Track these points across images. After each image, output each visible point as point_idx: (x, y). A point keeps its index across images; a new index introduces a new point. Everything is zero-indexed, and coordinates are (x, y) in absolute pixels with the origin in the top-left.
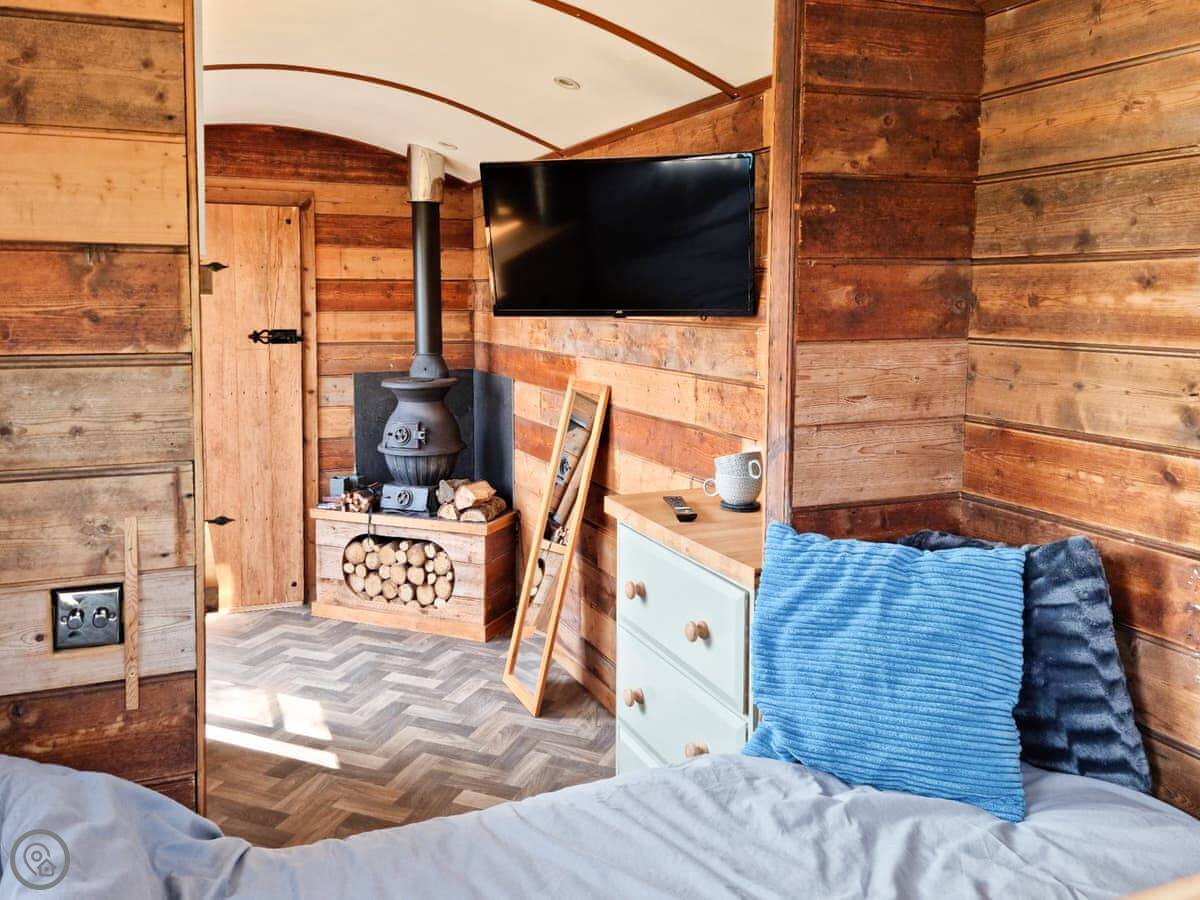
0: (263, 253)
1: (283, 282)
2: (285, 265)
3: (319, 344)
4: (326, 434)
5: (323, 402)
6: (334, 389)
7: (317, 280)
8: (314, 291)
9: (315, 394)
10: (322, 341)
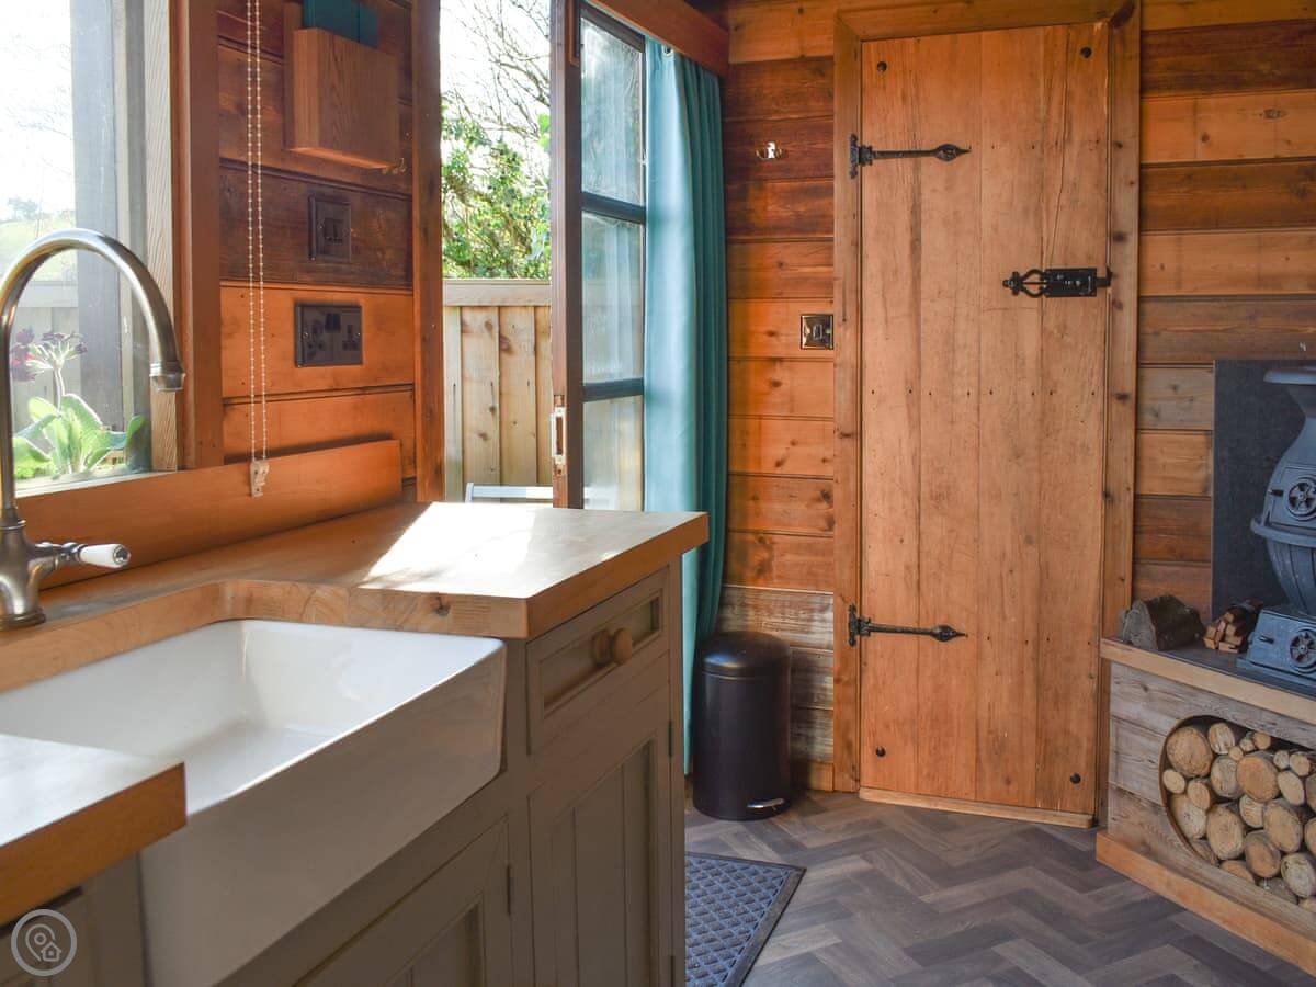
0: (1037, 120)
1: (1071, 172)
2: (1076, 137)
3: (1141, 299)
4: (1151, 486)
5: (1148, 418)
6: (1170, 392)
7: (1141, 166)
8: (1136, 188)
9: (1132, 401)
10: (1149, 292)
